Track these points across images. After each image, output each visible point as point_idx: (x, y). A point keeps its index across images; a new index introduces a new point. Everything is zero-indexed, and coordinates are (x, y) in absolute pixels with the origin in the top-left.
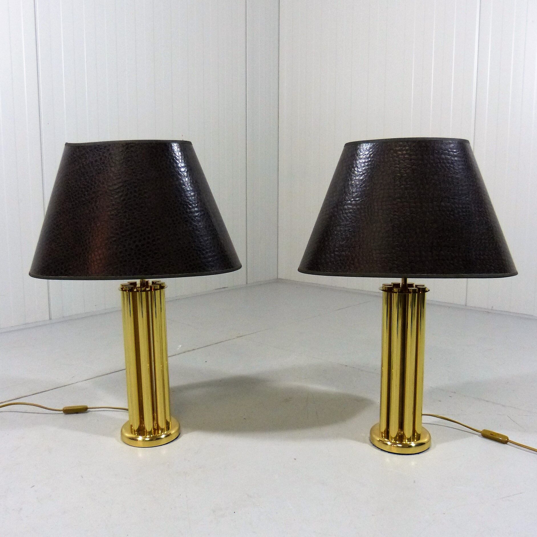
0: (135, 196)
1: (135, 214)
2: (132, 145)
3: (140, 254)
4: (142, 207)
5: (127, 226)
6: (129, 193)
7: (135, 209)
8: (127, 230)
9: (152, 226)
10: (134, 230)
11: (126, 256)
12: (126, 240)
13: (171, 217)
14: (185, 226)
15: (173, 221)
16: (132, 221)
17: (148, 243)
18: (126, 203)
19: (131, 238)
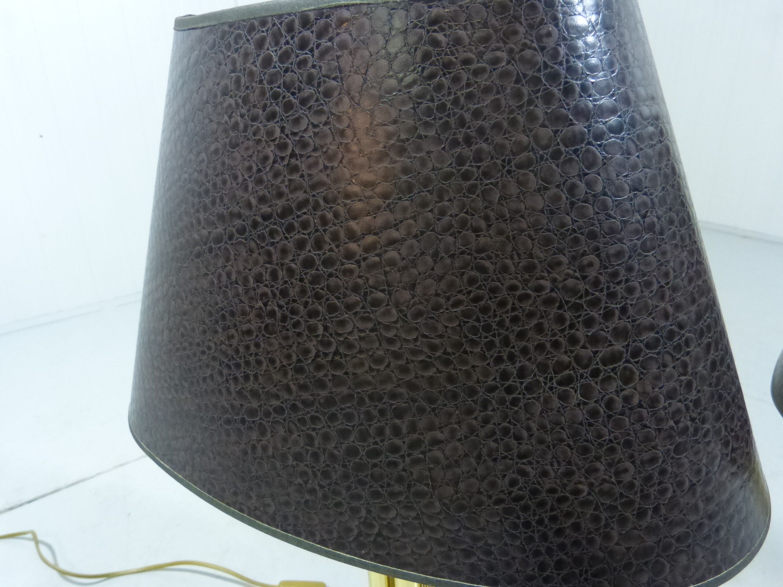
0: (349, 255)
1: (349, 328)
2: (346, 14)
3: (361, 483)
4: (376, 303)
5: (319, 367)
6: (327, 238)
7: (349, 307)
8: (321, 385)
9: (411, 386)
10: (344, 390)
11: (315, 475)
12: (314, 419)
13: (499, 360)
14: (556, 403)
15: (505, 376)
16: (336, 353)
17: (395, 449)
18: (315, 280)
19: (333, 417)
